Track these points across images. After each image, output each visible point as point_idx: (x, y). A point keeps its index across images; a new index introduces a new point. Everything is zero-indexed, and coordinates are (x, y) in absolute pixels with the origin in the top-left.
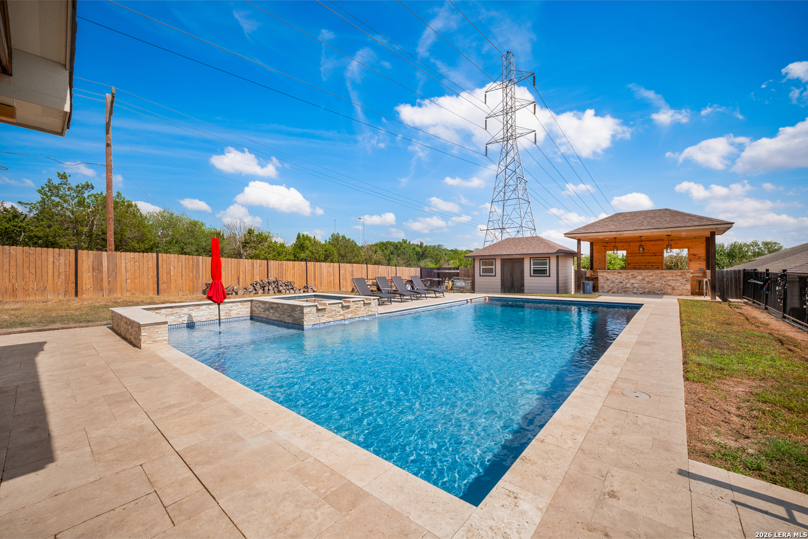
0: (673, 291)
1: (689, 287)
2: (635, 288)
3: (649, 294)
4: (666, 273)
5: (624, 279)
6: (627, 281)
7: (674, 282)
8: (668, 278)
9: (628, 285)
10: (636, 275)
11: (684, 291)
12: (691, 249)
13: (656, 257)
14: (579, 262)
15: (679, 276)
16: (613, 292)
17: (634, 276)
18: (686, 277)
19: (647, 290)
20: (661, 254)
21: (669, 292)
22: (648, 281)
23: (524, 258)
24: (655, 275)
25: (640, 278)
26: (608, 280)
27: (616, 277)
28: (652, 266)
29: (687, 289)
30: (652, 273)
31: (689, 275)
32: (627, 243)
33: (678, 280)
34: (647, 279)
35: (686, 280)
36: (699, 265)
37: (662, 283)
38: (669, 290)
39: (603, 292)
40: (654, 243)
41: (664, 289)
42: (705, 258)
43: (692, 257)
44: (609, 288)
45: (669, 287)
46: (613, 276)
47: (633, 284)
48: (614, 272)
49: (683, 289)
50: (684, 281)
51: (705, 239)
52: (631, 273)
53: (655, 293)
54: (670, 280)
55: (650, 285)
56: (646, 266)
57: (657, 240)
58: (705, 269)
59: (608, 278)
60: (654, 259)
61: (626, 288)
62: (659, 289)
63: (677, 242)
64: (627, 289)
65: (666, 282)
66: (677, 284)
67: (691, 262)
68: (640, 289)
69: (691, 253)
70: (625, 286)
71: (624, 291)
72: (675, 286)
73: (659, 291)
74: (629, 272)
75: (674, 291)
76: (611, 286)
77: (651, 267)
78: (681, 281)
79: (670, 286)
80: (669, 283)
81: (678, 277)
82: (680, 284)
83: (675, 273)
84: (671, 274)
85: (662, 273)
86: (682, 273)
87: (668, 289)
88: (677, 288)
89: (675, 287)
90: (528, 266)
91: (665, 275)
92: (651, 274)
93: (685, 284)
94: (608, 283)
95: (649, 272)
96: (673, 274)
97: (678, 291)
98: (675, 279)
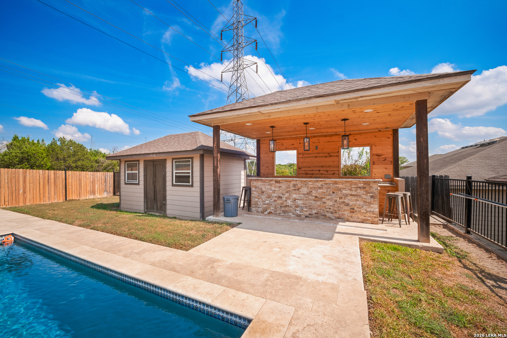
0: (351, 214)
1: (375, 208)
2: (297, 206)
3: (318, 218)
4: (342, 183)
5: (284, 192)
6: (287, 195)
7: (354, 198)
8: (344, 192)
9: (289, 202)
10: (299, 186)
11: (368, 214)
12: (374, 147)
13: (332, 159)
14: (215, 165)
15: (360, 188)
16: (270, 213)
17: (297, 188)
18: (372, 190)
19: (314, 212)
20: (337, 154)
21: (346, 216)
22: (316, 197)
23: (166, 160)
24: (326, 186)
25: (304, 190)
26: (263, 192)
27: (273, 188)
28: (327, 171)
29: (373, 213)
30: (321, 183)
31: (376, 188)
32: (298, 140)
33: (359, 196)
34: (314, 193)
35: (372, 197)
36: (385, 170)
37: (336, 201)
38: (346, 213)
39: (258, 212)
40: (328, 139)
41: (339, 210)
42: (391, 159)
43: (375, 159)
44: (265, 206)
45: (346, 208)
46: (269, 187)
47: (295, 200)
48: (271, 181)
49: (367, 212)
50: (368, 198)
51: (391, 133)
52: (292, 183)
53: (325, 216)
54: (346, 195)
55: (319, 203)
56: (319, 171)
57: (332, 135)
58: (392, 175)
59: (264, 189)
60: (328, 161)
61: (286, 206)
62: (331, 210)
63: (356, 137)
64: (287, 208)
65: (341, 198)
66: (358, 203)
67: (374, 166)
68: (305, 209)
69: (374, 152)
70: (285, 204)
71: (284, 212)
72: (355, 205)
73: (332, 213)
74: (290, 181)
75: (353, 215)
76: (267, 202)
77: (325, 172)
78: (364, 197)
79: (348, 205)
80: (346, 201)
81: (359, 191)
82: (362, 203)
83: (355, 184)
84: (348, 185)
85: (336, 183)
86: (365, 183)
87: (345, 210)
88: (357, 209)
89: (355, 208)
90: (170, 171)
91: (340, 186)
92: (319, 184)
93: (370, 203)
94: (264, 197)
95: (317, 181)
96: (351, 184)
97: (359, 215)
98: (355, 193)
